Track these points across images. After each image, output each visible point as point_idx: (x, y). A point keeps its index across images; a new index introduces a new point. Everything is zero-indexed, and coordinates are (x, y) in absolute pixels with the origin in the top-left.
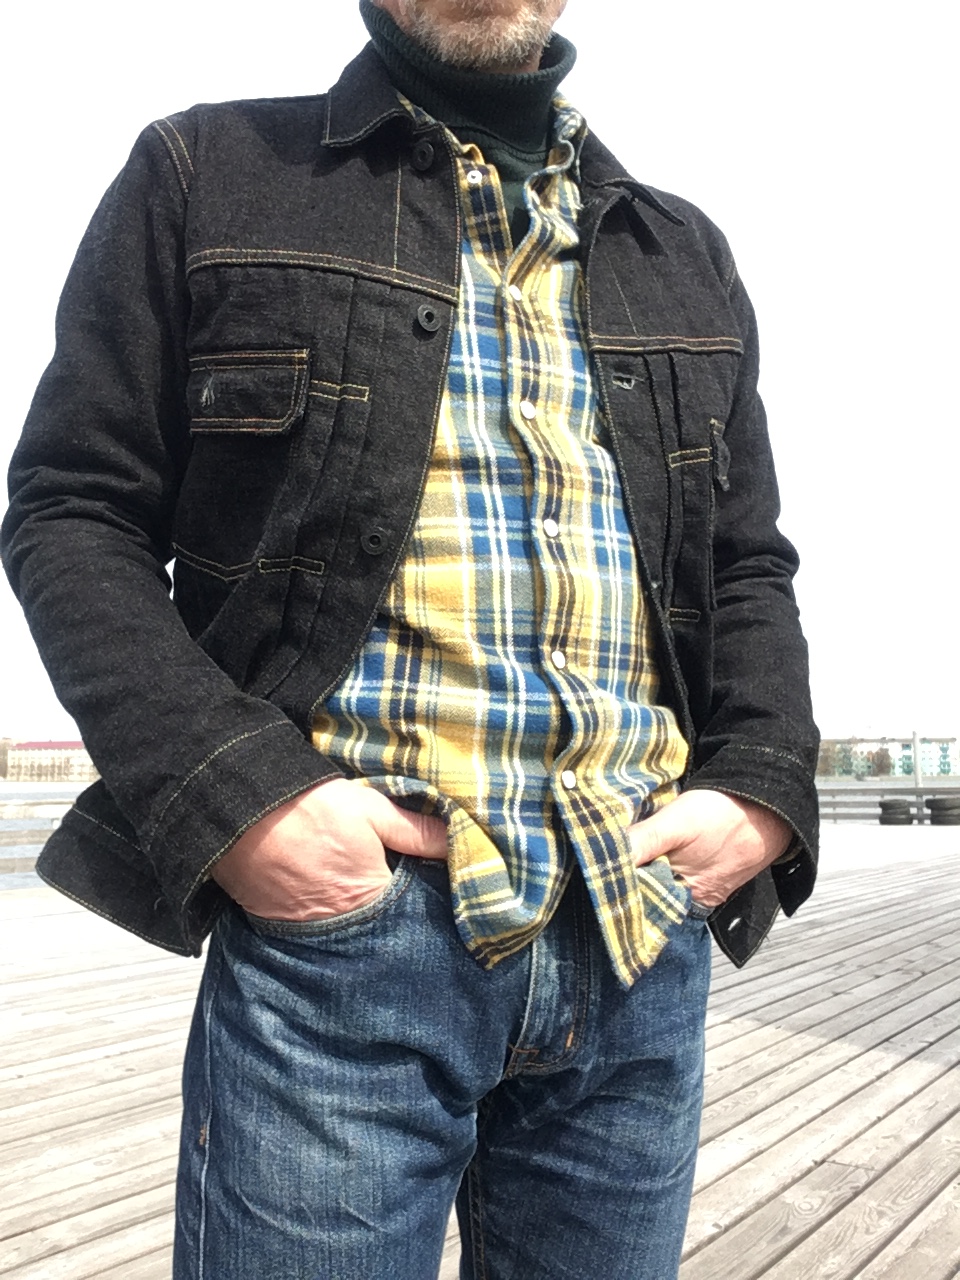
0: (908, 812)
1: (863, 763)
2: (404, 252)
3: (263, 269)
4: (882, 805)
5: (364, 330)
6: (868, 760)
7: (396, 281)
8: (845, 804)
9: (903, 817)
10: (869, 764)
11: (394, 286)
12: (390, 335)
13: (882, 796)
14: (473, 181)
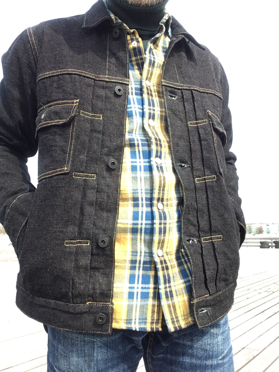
0: (268, 245)
1: (255, 230)
2: (110, 69)
3: (64, 75)
4: (261, 243)
5: (98, 97)
6: (257, 229)
7: (108, 80)
8: (250, 242)
9: (267, 246)
10: (257, 230)
11: (107, 82)
12: (107, 98)
13: (261, 240)
14: (134, 46)
